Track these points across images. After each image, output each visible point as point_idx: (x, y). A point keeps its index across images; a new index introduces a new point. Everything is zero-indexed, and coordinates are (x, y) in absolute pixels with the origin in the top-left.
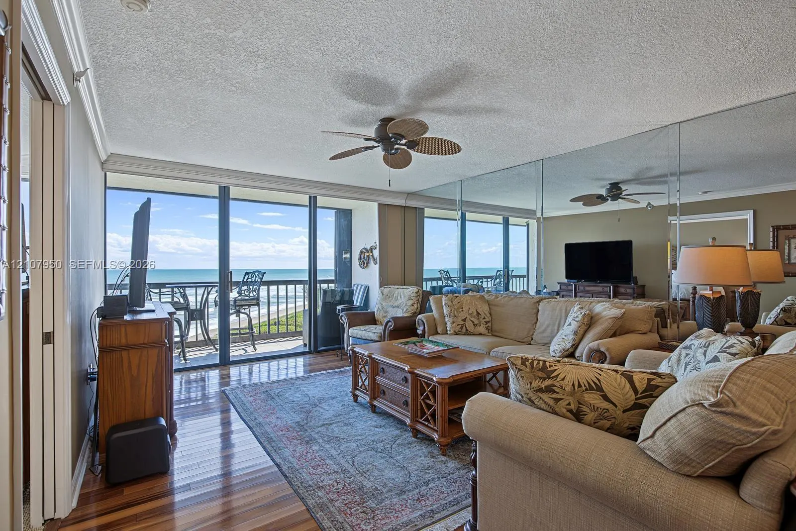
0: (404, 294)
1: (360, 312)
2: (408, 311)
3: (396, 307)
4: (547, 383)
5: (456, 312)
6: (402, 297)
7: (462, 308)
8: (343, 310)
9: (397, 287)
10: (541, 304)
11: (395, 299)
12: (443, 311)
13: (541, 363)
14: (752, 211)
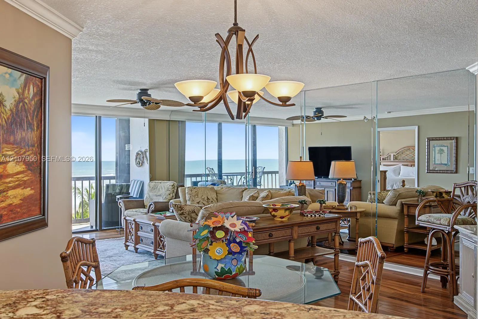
0: (164, 187)
1: (133, 199)
2: (166, 198)
3: (158, 196)
4: (182, 211)
5: (193, 198)
6: (163, 188)
7: (198, 195)
8: (121, 198)
9: (160, 181)
10: (244, 192)
11: (158, 190)
12: (186, 197)
13: (180, 205)
14: (417, 126)
